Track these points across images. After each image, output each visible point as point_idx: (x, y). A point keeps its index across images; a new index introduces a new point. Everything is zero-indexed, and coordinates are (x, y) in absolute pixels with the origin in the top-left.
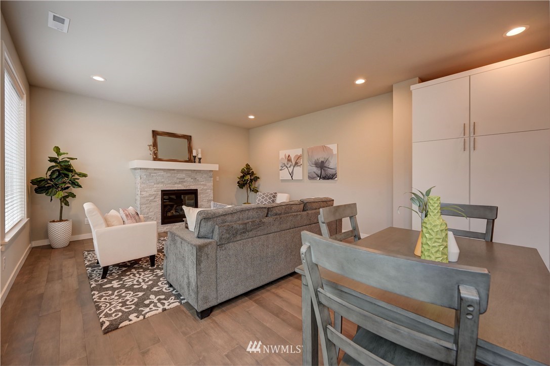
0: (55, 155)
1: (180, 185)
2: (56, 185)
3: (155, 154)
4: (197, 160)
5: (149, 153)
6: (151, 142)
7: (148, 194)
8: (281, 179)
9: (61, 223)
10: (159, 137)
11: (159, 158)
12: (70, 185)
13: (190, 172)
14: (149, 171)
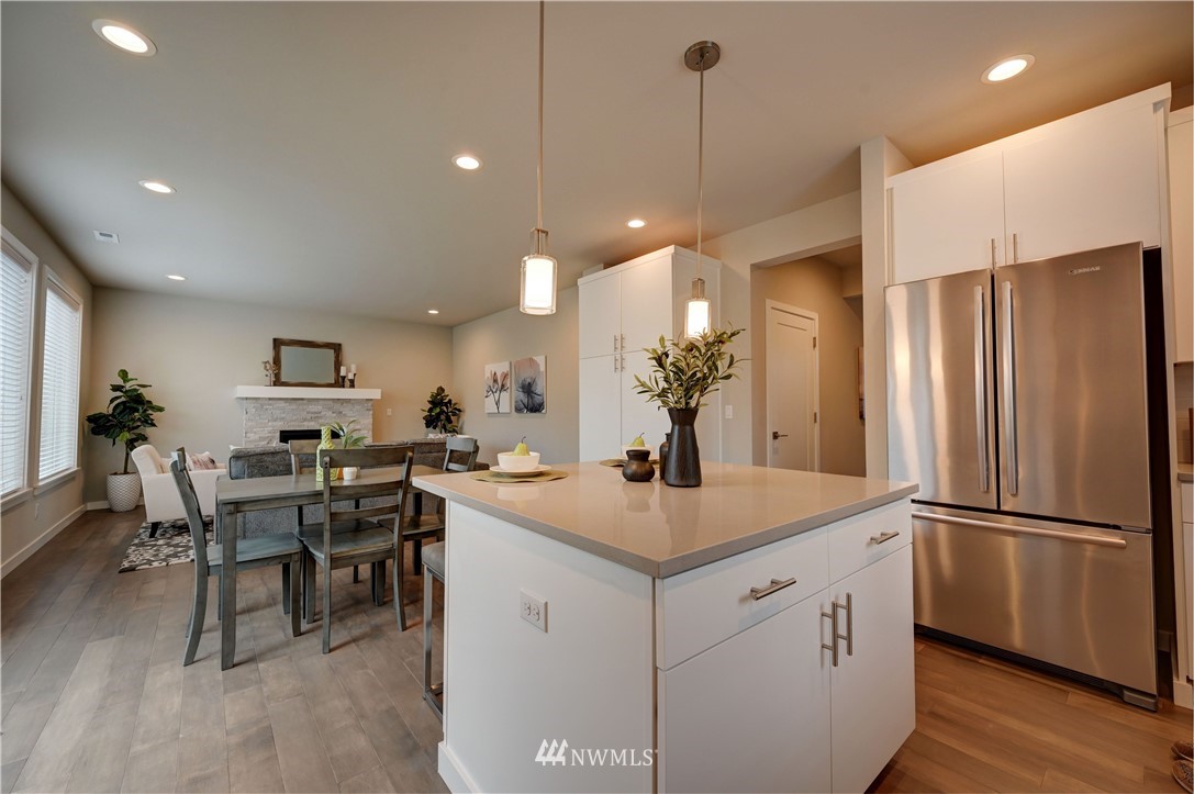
0: (121, 382)
1: (313, 423)
2: (121, 423)
3: (277, 376)
4: (347, 383)
5: (264, 374)
6: (269, 355)
7: (257, 437)
8: (487, 411)
9: (124, 476)
10: (284, 349)
11: (283, 380)
12: (139, 424)
13: (330, 402)
14: (260, 401)
